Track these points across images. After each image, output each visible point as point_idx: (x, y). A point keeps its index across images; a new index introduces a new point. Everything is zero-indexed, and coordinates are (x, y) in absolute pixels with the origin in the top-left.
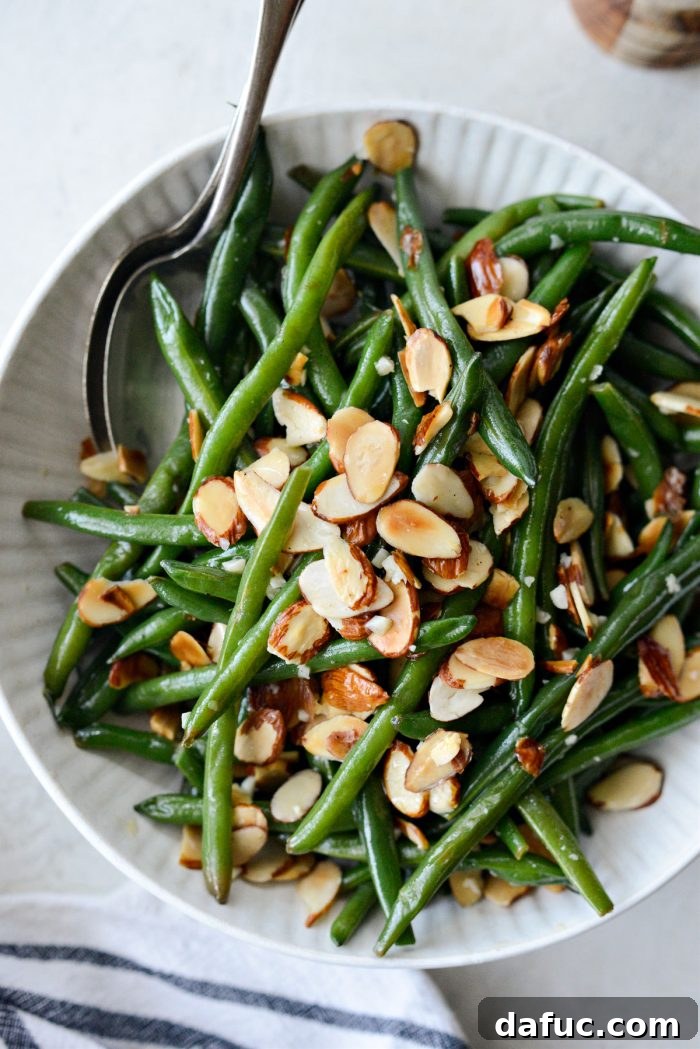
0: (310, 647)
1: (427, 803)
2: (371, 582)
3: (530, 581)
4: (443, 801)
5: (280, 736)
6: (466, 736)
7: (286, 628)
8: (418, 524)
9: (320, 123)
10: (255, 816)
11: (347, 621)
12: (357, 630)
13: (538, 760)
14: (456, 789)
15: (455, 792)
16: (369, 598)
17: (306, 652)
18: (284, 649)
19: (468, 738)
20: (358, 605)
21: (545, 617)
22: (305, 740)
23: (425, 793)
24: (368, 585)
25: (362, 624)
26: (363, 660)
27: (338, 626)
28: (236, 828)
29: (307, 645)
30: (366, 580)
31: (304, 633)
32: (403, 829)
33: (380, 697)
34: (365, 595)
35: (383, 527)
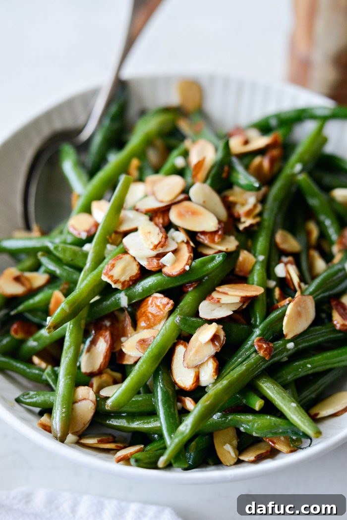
0: (128, 279)
1: (197, 378)
2: (164, 236)
3: (261, 258)
4: (207, 376)
5: (108, 346)
6: (221, 327)
7: (113, 266)
8: (194, 213)
9: (154, 81)
10: (88, 393)
11: (150, 259)
12: (155, 264)
13: (269, 350)
14: (215, 364)
15: (215, 367)
16: (162, 244)
17: (125, 281)
18: (111, 277)
19: (222, 328)
20: (156, 247)
21: (272, 284)
22: (123, 346)
23: (197, 370)
24: (162, 237)
25: (158, 260)
26: (159, 289)
27: (144, 263)
28: (75, 402)
29: (126, 277)
30: (161, 235)
31: (124, 270)
32: (183, 402)
33: (168, 303)
34: (160, 242)
35: (173, 216)
